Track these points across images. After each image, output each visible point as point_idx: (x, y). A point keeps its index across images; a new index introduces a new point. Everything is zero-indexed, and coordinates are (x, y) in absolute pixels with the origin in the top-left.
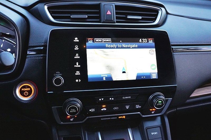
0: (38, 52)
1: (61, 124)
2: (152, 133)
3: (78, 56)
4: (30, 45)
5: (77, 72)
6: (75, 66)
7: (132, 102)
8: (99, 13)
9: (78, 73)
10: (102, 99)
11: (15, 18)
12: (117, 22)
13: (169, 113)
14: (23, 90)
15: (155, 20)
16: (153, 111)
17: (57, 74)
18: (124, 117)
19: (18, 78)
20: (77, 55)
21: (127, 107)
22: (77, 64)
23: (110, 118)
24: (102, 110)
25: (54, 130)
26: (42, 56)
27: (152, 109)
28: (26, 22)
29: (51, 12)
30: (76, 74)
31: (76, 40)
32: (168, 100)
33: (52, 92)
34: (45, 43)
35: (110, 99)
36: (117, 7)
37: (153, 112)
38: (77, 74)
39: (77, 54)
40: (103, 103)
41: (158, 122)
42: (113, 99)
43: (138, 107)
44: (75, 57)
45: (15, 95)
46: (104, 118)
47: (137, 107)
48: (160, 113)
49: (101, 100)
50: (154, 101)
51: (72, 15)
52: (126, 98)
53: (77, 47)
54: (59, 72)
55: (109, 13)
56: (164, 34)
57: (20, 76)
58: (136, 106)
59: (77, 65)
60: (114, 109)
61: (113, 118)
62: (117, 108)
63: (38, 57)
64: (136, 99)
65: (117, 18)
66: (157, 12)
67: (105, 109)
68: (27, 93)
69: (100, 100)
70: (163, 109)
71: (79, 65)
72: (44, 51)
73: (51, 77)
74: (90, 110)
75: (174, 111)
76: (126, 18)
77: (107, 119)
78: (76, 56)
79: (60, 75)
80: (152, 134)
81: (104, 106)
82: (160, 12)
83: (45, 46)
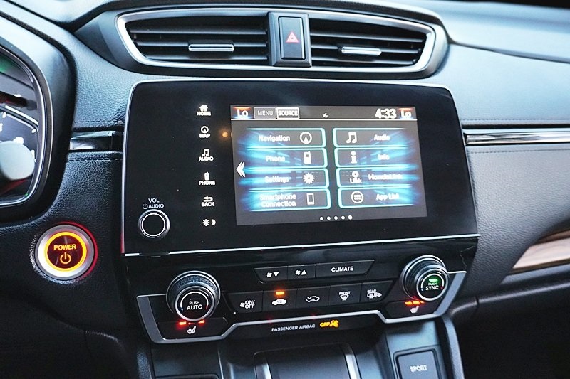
0: (101, 144)
1: (163, 342)
2: (411, 368)
3: (208, 154)
4: (76, 125)
5: (207, 198)
6: (200, 182)
7: (357, 283)
8: (266, 38)
9: (208, 202)
10: (276, 274)
12: (315, 63)
13: (458, 312)
14: (57, 249)
16: (415, 306)
17: (152, 203)
18: (335, 323)
19: (44, 216)
20: (207, 152)
21: (344, 296)
22: (207, 175)
23: (296, 327)
24: (275, 303)
25: (142, 362)
26: (109, 156)
27: (412, 300)
28: (65, 63)
29: (135, 37)
30: (203, 205)
31: (204, 111)
32: (456, 277)
33: (138, 254)
34: (117, 120)
35: (298, 273)
36: (315, 24)
37: (414, 311)
38: (208, 205)
39: (205, 150)
41: (427, 337)
42: (304, 273)
43: (373, 294)
44: (201, 159)
45: (36, 262)
47: (371, 297)
48: (432, 313)
49: (273, 274)
50: (418, 277)
51: (192, 45)
52: (340, 269)
53: (205, 131)
54: (156, 200)
55: (292, 39)
56: (443, 96)
57: (50, 211)
58: (369, 291)
59: (207, 181)
60: (309, 300)
61: (304, 327)
62: (316, 299)
63: (99, 157)
64: (368, 272)
65: (315, 53)
66: (422, 36)
67: (283, 302)
68: (68, 257)
69: (269, 275)
70: (440, 300)
71: (210, 180)
72: (114, 143)
73: (134, 212)
74: (242, 305)
75: (473, 307)
77: (288, 328)
78: (204, 155)
79: (159, 206)
80: (413, 369)
81: (280, 293)
82: (430, 37)
83: (119, 128)
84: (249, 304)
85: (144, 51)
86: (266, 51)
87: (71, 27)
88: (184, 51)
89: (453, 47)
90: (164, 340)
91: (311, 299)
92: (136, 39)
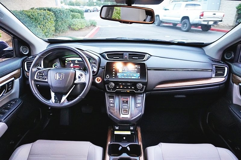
0: (103, 68)
4: (100, 66)
7: (131, 86)
8: (123, 56)
9: (114, 75)
11: (97, 58)
12: (129, 59)
15: (143, 59)
18: (129, 91)
21: (129, 87)
23: (124, 91)
25: (106, 94)
28: (100, 59)
32: (144, 87)
33: (106, 80)
35: (123, 84)
36: (129, 54)
37: (139, 91)
40: (121, 85)
43: (133, 88)
44: (113, 70)
45: (95, 81)
46: (122, 91)
53: (114, 67)
54: (108, 75)
55: (126, 56)
56: (144, 64)
57: (97, 75)
59: (114, 73)
63: (103, 70)
65: (129, 58)
66: (145, 55)
68: (99, 80)
72: (104, 68)
73: (106, 76)
75: (150, 93)
76: (132, 58)
80: (138, 98)
81: (121, 86)
82: (146, 55)
83: (105, 67)
84: (118, 87)
85: (108, 58)
86: (123, 58)
87: (100, 54)
88: (113, 58)
89: (152, 56)
90: (108, 91)
91: (125, 87)
92: (108, 56)
